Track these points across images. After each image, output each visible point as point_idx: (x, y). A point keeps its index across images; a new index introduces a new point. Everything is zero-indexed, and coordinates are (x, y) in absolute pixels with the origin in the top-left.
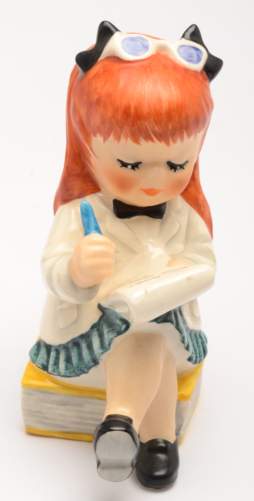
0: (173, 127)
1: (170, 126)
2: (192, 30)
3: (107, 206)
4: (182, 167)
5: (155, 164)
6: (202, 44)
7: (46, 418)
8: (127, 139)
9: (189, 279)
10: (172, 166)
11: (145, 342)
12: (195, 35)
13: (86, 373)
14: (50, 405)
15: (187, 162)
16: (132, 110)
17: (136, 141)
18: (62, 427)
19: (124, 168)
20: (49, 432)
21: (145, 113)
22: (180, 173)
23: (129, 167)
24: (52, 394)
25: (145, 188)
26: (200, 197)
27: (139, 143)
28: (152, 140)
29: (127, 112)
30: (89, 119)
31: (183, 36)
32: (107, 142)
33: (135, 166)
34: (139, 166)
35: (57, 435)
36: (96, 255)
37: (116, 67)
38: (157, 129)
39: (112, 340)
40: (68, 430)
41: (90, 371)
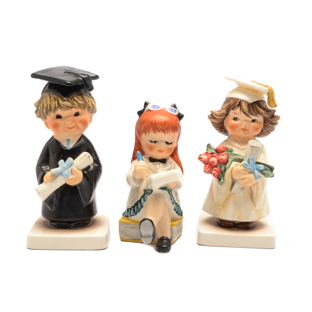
0: (166, 127)
1: (165, 127)
2: (174, 105)
3: (147, 159)
4: (171, 143)
5: (161, 141)
6: (177, 108)
7: (127, 234)
8: (152, 132)
9: (171, 172)
10: (167, 143)
11: (158, 196)
12: (175, 106)
13: (139, 212)
14: (128, 229)
15: (172, 143)
16: (153, 122)
17: (155, 133)
18: (132, 237)
19: (151, 143)
20: (128, 239)
21: (157, 123)
22: (170, 146)
23: (153, 142)
24: (129, 224)
25: (158, 150)
26: (178, 160)
27: (156, 133)
28: (160, 132)
29: (152, 123)
30: (141, 129)
31: (171, 106)
32: (146, 135)
33: (155, 142)
34: (156, 142)
35: (131, 241)
36: (141, 166)
37: (149, 112)
38: (161, 127)
39: (147, 197)
40: (134, 238)
41: (141, 211)
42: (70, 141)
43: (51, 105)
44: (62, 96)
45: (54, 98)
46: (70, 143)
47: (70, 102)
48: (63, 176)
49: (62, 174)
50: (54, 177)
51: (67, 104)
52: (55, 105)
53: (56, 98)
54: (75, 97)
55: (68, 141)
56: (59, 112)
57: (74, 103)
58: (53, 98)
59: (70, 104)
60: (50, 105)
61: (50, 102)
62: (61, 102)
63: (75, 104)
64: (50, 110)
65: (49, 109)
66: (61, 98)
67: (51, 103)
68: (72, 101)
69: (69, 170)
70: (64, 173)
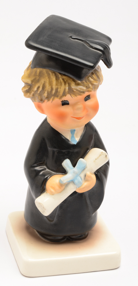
42: (76, 132)
43: (59, 90)
44: (75, 79)
45: (63, 79)
46: (75, 135)
47: (84, 86)
48: (74, 184)
49: (73, 182)
50: (64, 187)
51: (81, 89)
52: (65, 89)
53: (67, 81)
54: (90, 78)
55: (73, 132)
56: (68, 98)
57: (89, 85)
58: (62, 81)
59: (85, 88)
60: (57, 89)
61: (57, 85)
62: (73, 86)
63: (89, 88)
64: (56, 95)
65: (53, 94)
66: (74, 81)
67: (59, 87)
68: (87, 84)
69: (82, 176)
70: (76, 181)
